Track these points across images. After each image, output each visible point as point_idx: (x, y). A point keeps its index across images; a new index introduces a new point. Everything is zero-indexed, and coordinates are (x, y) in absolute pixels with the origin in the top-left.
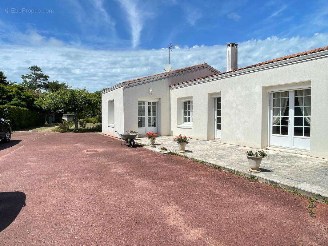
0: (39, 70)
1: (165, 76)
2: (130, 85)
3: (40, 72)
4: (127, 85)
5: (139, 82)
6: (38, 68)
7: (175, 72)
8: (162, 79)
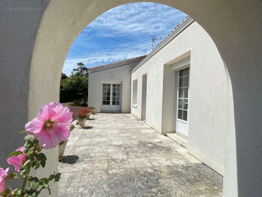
0: (83, 65)
1: (127, 63)
2: (94, 70)
3: (84, 66)
4: (92, 71)
5: (102, 68)
6: (82, 64)
7: (136, 59)
8: (124, 65)
